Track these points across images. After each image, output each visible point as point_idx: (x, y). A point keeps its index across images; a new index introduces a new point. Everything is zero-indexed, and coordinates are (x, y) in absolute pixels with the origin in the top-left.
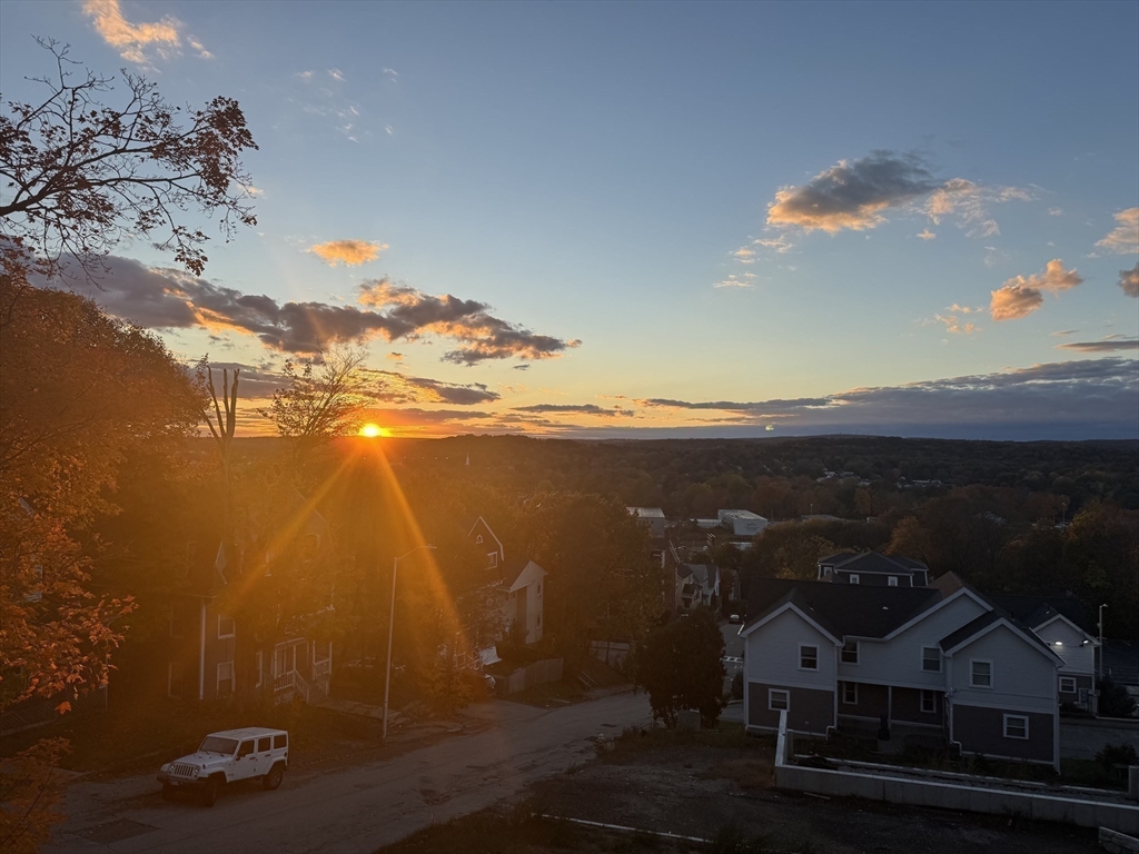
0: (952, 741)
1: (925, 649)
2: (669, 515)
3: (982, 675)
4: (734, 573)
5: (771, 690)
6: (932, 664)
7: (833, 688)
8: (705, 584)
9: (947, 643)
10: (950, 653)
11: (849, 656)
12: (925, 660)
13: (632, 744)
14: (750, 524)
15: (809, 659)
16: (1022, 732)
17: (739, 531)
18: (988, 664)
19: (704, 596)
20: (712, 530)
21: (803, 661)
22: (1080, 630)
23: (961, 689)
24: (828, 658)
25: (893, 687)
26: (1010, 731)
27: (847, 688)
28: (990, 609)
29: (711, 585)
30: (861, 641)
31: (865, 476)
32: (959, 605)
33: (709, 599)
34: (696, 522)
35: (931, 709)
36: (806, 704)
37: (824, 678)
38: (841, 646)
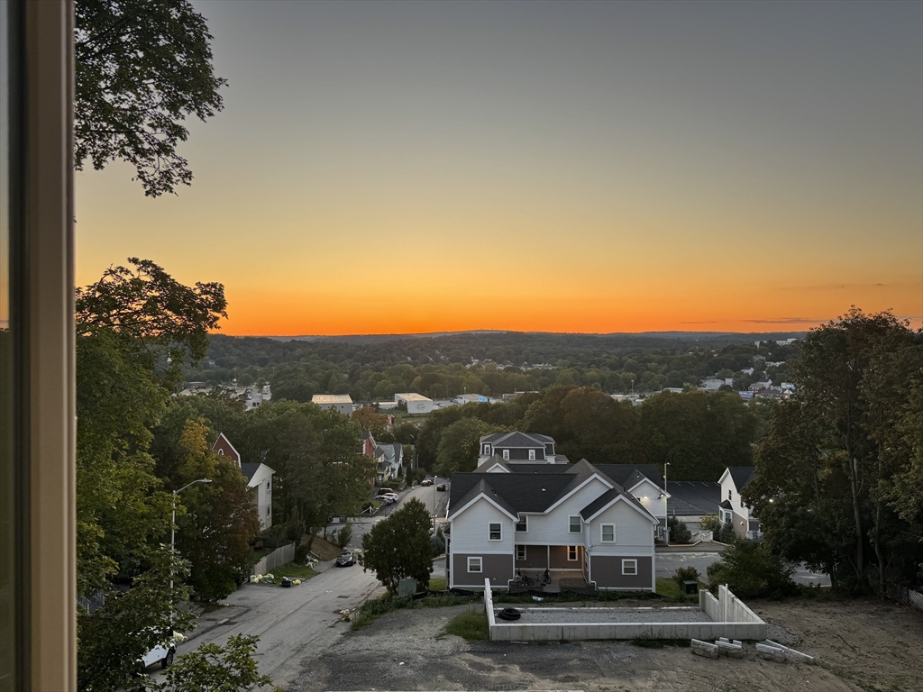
0: (590, 581)
1: (571, 518)
2: (355, 399)
3: (608, 534)
4: (413, 447)
5: (469, 558)
6: (575, 528)
7: (512, 552)
8: (393, 461)
9: (587, 512)
10: (588, 521)
11: (521, 527)
12: (571, 526)
13: (371, 615)
14: (420, 404)
15: (495, 532)
16: (633, 570)
17: (411, 410)
18: (612, 526)
19: (393, 470)
20: (390, 411)
21: (491, 534)
22: (658, 488)
23: (595, 544)
24: (508, 532)
25: (551, 546)
26: (626, 570)
28: (612, 487)
29: (397, 460)
30: (529, 515)
31: (500, 362)
32: (593, 486)
33: (396, 472)
34: (378, 405)
35: (575, 558)
36: (494, 564)
37: (506, 546)
38: (516, 520)
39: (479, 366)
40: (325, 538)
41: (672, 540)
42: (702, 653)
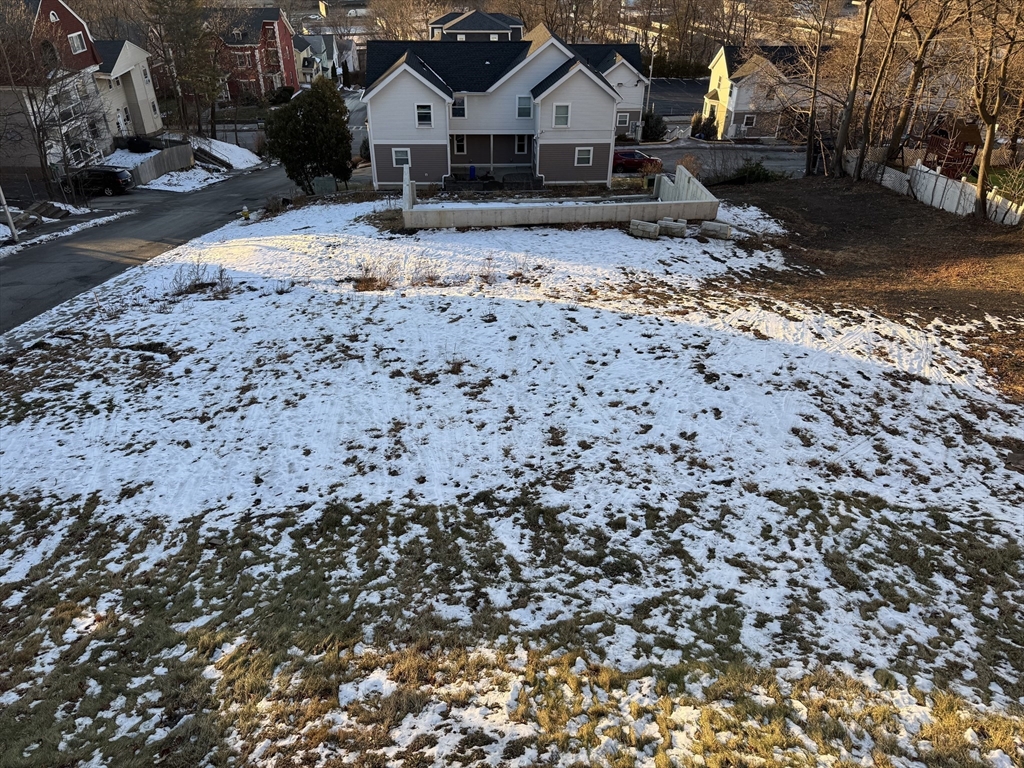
0: (538, 174)
1: (520, 98)
5: (394, 150)
6: (524, 112)
7: (446, 142)
8: (323, 57)
9: (537, 91)
10: (539, 99)
11: (458, 111)
12: (519, 109)
15: (424, 117)
16: (587, 161)
18: (567, 106)
21: (419, 118)
22: (636, 71)
23: (546, 130)
25: (495, 136)
26: (579, 161)
27: (458, 140)
28: (571, 55)
30: (468, 96)
32: (547, 55)
35: (523, 151)
37: (439, 133)
38: (449, 100)
42: (640, 234)
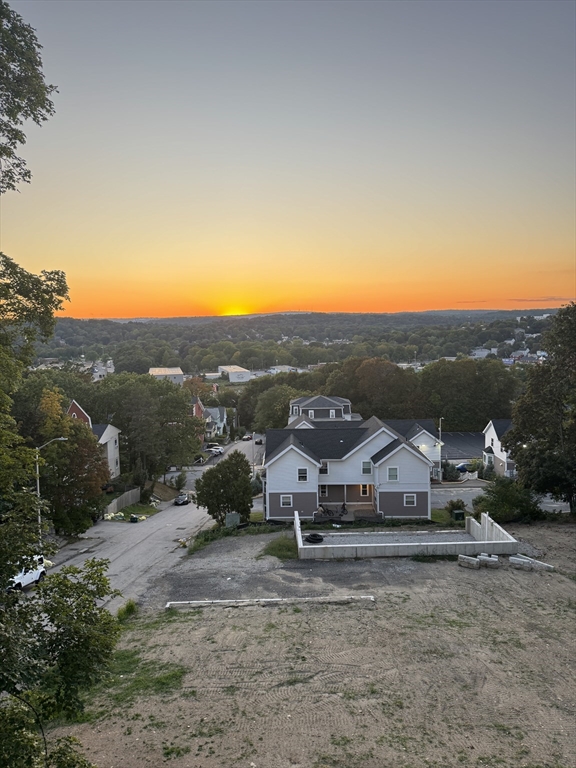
2: (186, 370)
3: (393, 474)
4: (234, 410)
6: (366, 471)
7: (316, 491)
8: (218, 421)
9: (376, 458)
10: (377, 465)
11: (323, 471)
13: (204, 542)
14: (240, 375)
15: (303, 475)
17: (233, 379)
19: (219, 428)
20: (215, 381)
24: (313, 475)
25: (347, 485)
27: (322, 487)
29: (222, 420)
31: (306, 339)
33: (221, 430)
34: (205, 376)
36: (301, 500)
37: (311, 486)
38: (319, 466)
39: (288, 342)
40: (165, 483)
41: (445, 478)
42: (466, 565)
